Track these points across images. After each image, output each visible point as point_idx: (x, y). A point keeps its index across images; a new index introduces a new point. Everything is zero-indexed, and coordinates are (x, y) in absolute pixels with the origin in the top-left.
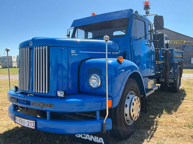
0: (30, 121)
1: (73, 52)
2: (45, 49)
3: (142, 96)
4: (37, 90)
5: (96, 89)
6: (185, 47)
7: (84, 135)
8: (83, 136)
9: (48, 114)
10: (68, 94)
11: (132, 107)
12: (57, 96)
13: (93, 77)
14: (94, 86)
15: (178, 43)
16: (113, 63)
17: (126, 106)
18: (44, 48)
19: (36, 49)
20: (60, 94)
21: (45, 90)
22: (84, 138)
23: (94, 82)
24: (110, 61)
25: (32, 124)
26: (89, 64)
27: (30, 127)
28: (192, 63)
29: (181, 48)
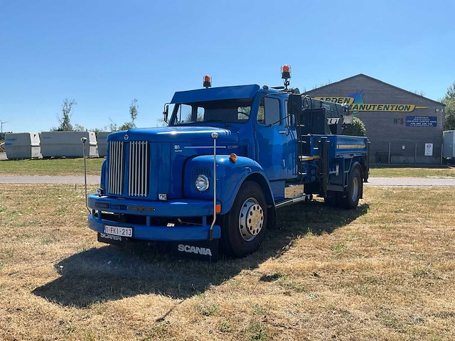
0: (125, 229)
1: (176, 147)
2: (145, 145)
3: (270, 206)
4: (134, 193)
5: (203, 192)
6: (412, 118)
7: (189, 247)
8: (187, 249)
9: (148, 219)
10: (170, 199)
11: (250, 217)
12: (158, 200)
13: (199, 178)
14: (202, 189)
15: (398, 110)
16: (225, 162)
17: (242, 216)
18: (143, 143)
19: (133, 143)
20: (162, 197)
21: (144, 193)
22: (189, 251)
23: (202, 184)
24: (222, 159)
25: (129, 231)
26: (197, 162)
27: (126, 235)
28: (426, 154)
29: (404, 121)
